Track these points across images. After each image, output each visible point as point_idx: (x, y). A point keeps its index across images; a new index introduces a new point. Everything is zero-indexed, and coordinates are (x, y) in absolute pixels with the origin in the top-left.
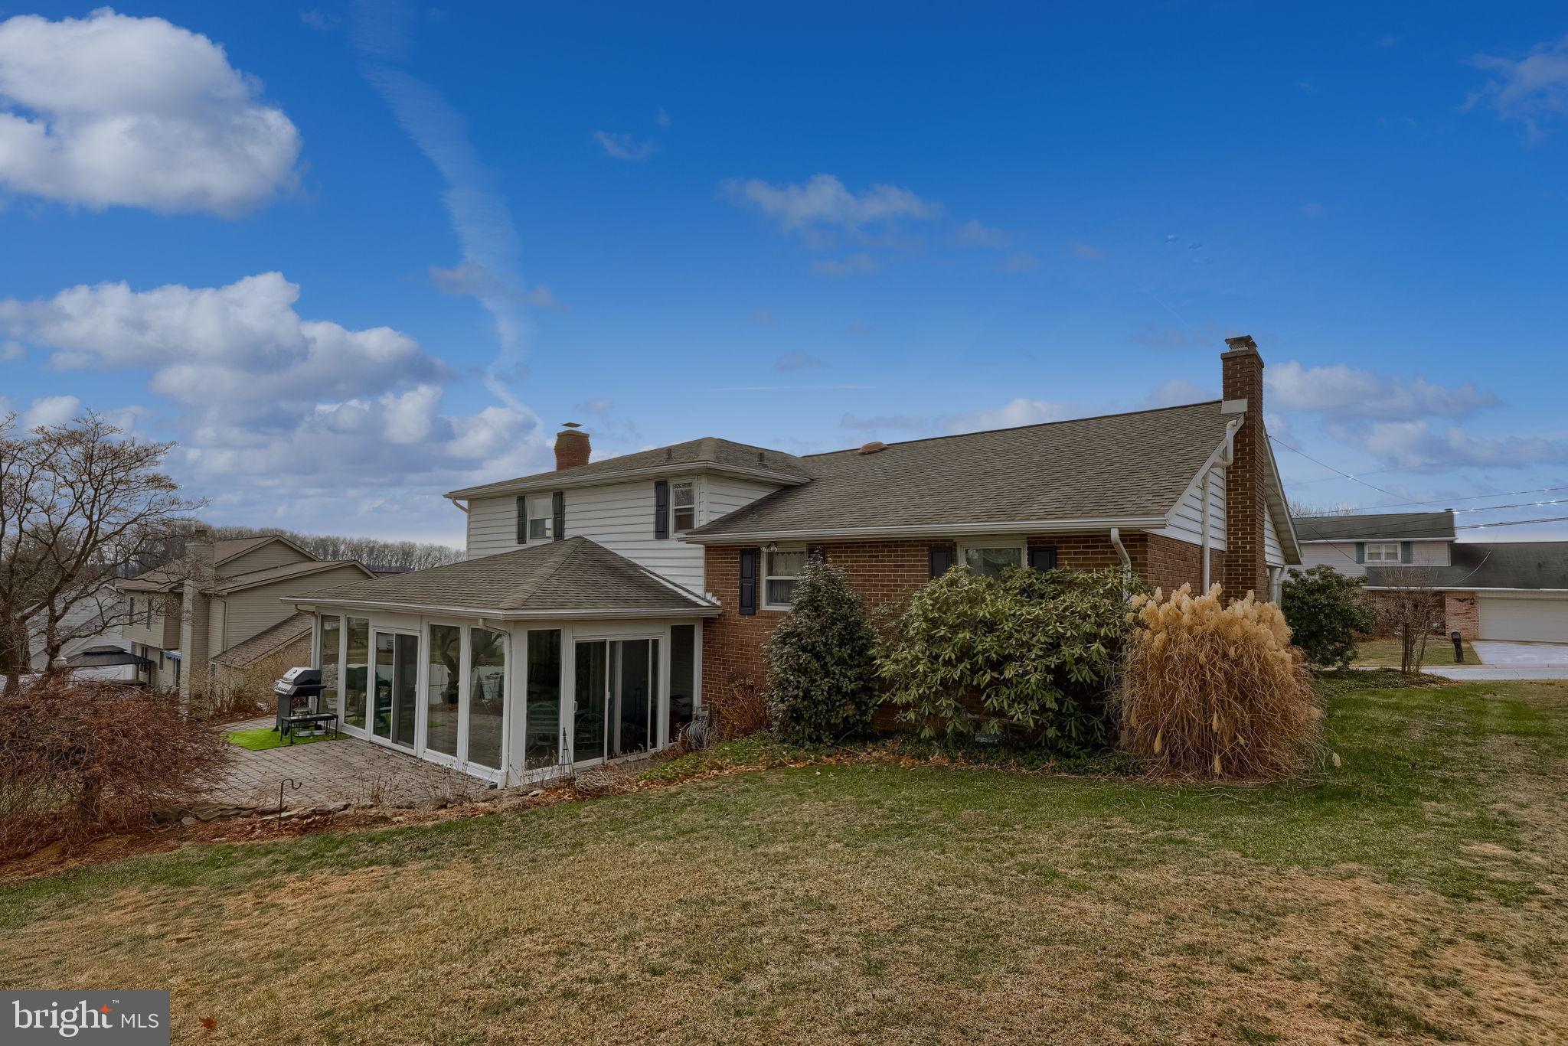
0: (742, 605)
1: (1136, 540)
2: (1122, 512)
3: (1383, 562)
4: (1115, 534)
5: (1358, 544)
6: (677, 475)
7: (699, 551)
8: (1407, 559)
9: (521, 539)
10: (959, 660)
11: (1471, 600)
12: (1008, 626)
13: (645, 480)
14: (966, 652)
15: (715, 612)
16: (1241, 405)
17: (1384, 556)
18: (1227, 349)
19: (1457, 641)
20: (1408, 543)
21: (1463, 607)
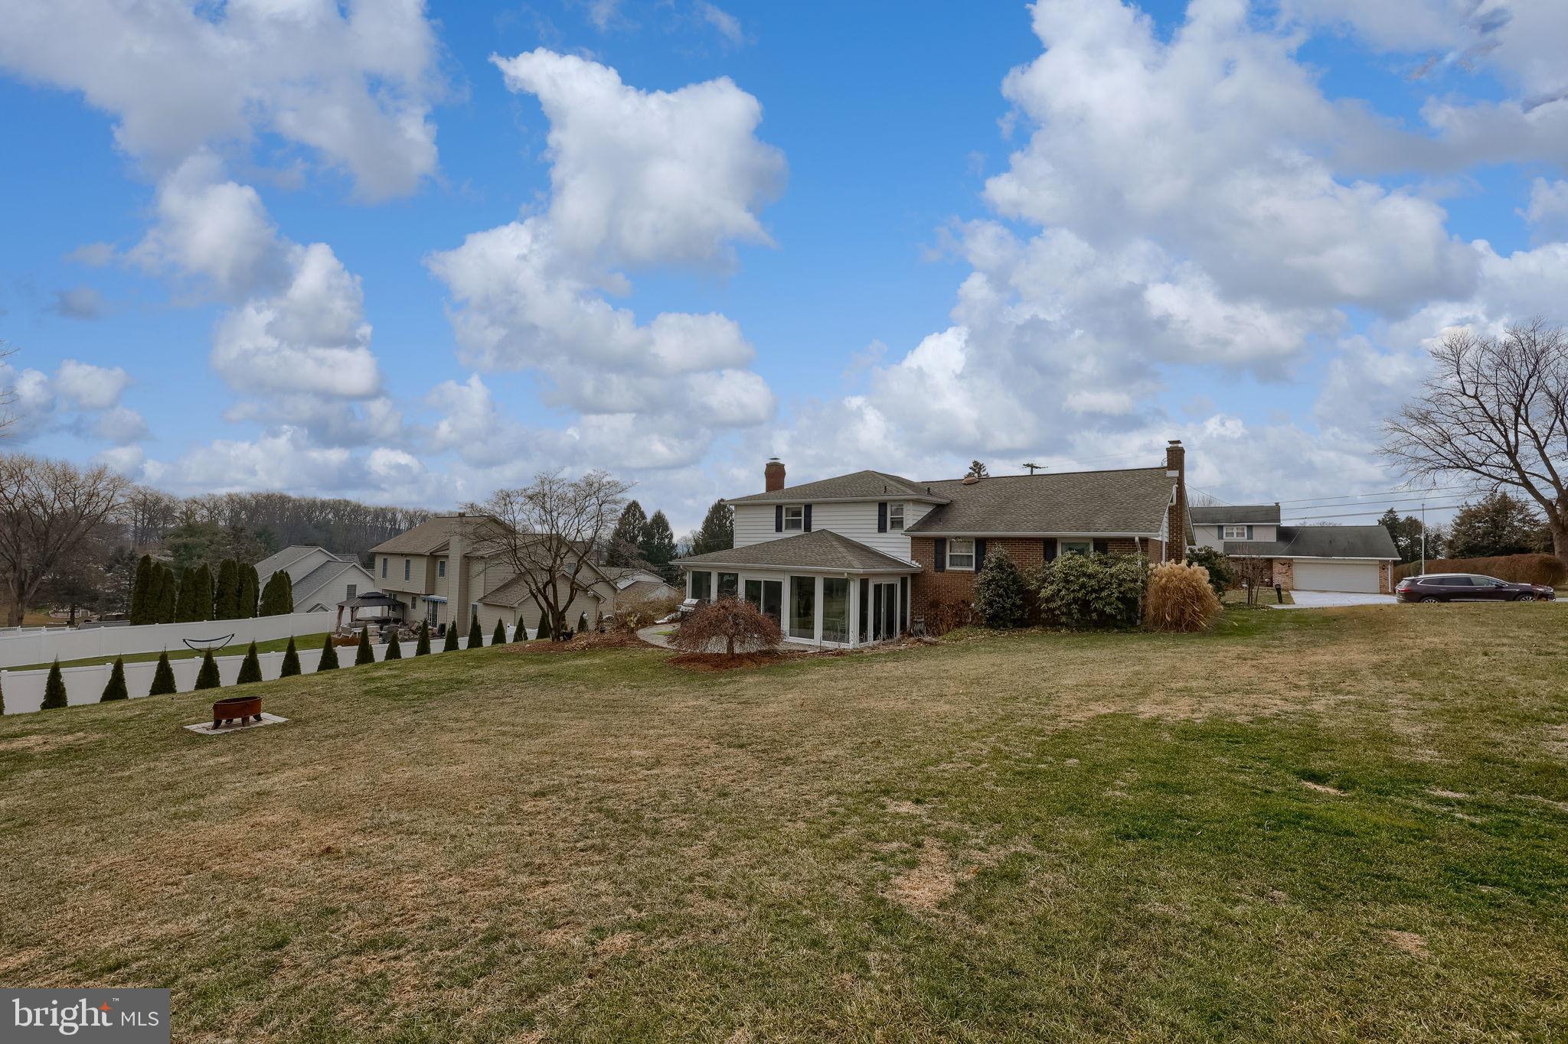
0: (936, 567)
1: (1144, 541)
2: (1139, 530)
3: (1235, 539)
4: (1137, 539)
5: (1219, 526)
6: (891, 501)
7: (909, 540)
8: (1250, 537)
9: (779, 529)
10: (1080, 590)
11: (1289, 564)
12: (1101, 576)
13: (873, 502)
14: (1083, 586)
15: (919, 571)
16: (1175, 473)
17: (1236, 535)
18: (1169, 446)
19: (1279, 590)
20: (1251, 526)
21: (1284, 569)
